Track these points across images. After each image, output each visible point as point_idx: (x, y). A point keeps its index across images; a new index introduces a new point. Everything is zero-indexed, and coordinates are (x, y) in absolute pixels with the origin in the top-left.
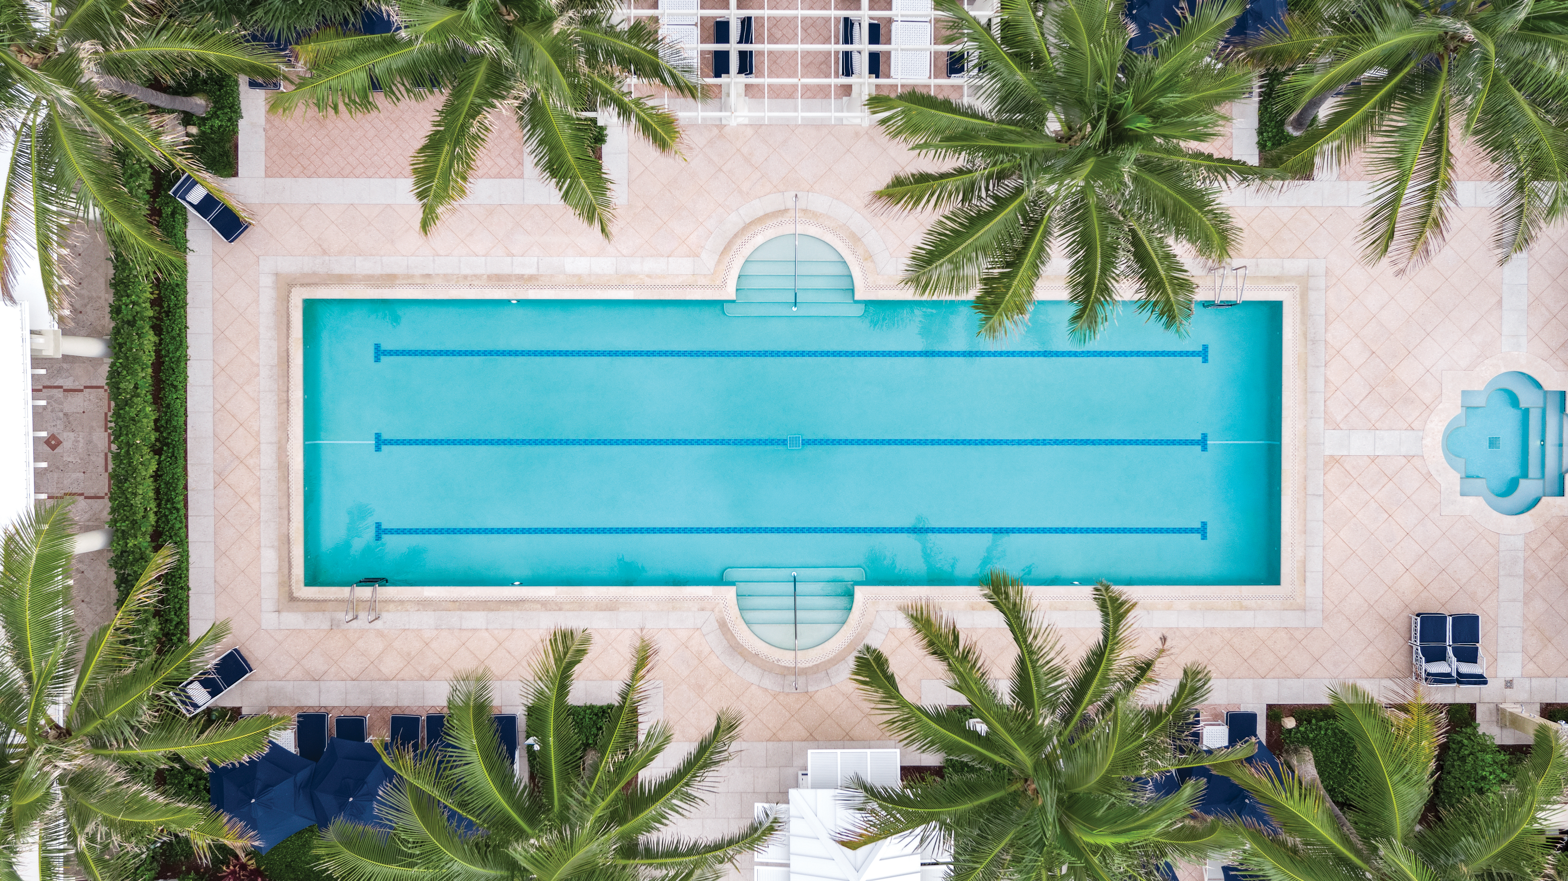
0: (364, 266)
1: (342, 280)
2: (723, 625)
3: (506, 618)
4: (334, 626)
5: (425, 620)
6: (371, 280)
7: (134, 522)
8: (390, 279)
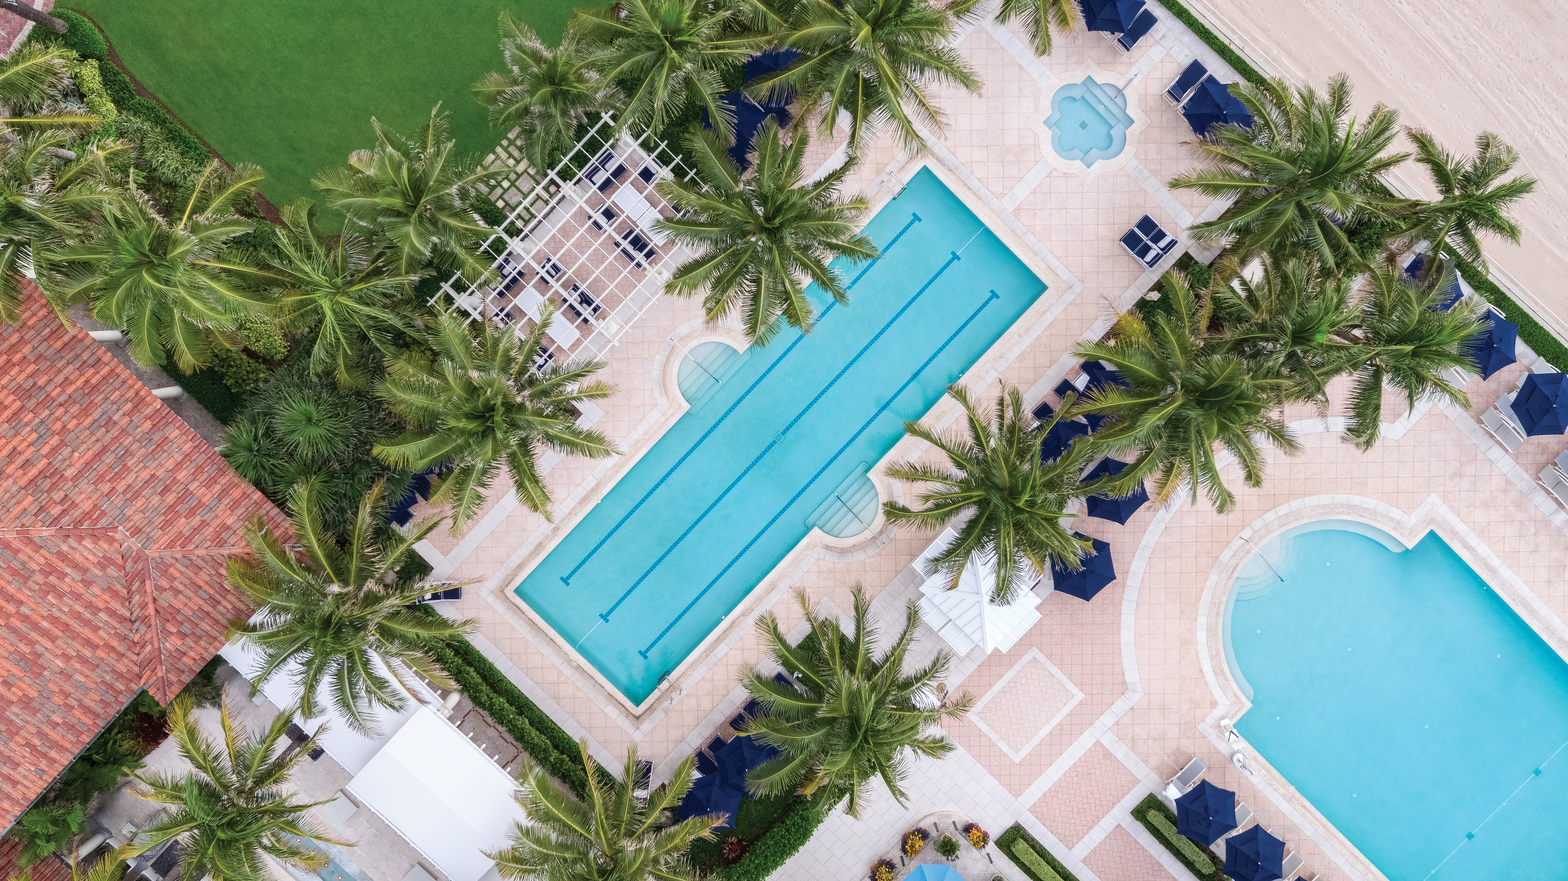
0: (524, 552)
1: (520, 567)
2: (827, 547)
3: (734, 636)
4: (666, 711)
5: (701, 671)
6: (533, 555)
7: (544, 750)
8: (540, 546)
